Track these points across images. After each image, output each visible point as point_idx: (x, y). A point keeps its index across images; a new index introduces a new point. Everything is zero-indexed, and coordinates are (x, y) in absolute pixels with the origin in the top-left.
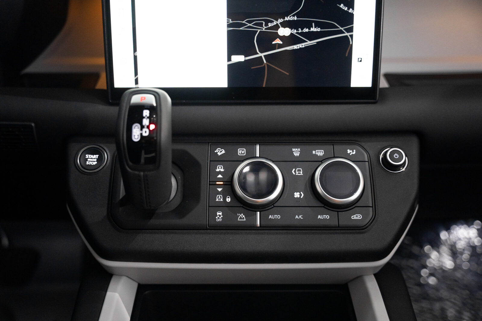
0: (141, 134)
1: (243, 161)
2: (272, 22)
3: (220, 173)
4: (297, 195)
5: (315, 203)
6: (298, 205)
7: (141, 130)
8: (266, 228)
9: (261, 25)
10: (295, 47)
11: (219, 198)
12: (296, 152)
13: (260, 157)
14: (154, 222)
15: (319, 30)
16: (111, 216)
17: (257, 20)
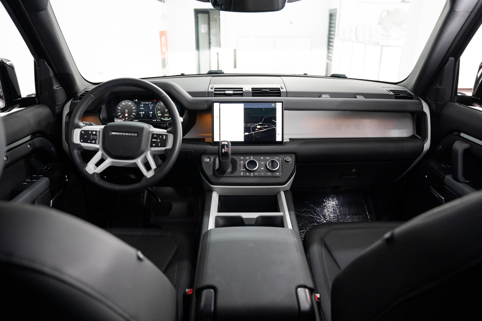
1: (248, 160)
2: (255, 124)
3: (242, 163)
4: (262, 168)
5: (266, 170)
6: (262, 171)
7: (224, 150)
8: (254, 177)
9: (252, 125)
10: (261, 131)
11: (242, 169)
12: (262, 158)
13: (252, 159)
14: (225, 175)
15: (267, 126)
16: (214, 174)
17: (251, 124)
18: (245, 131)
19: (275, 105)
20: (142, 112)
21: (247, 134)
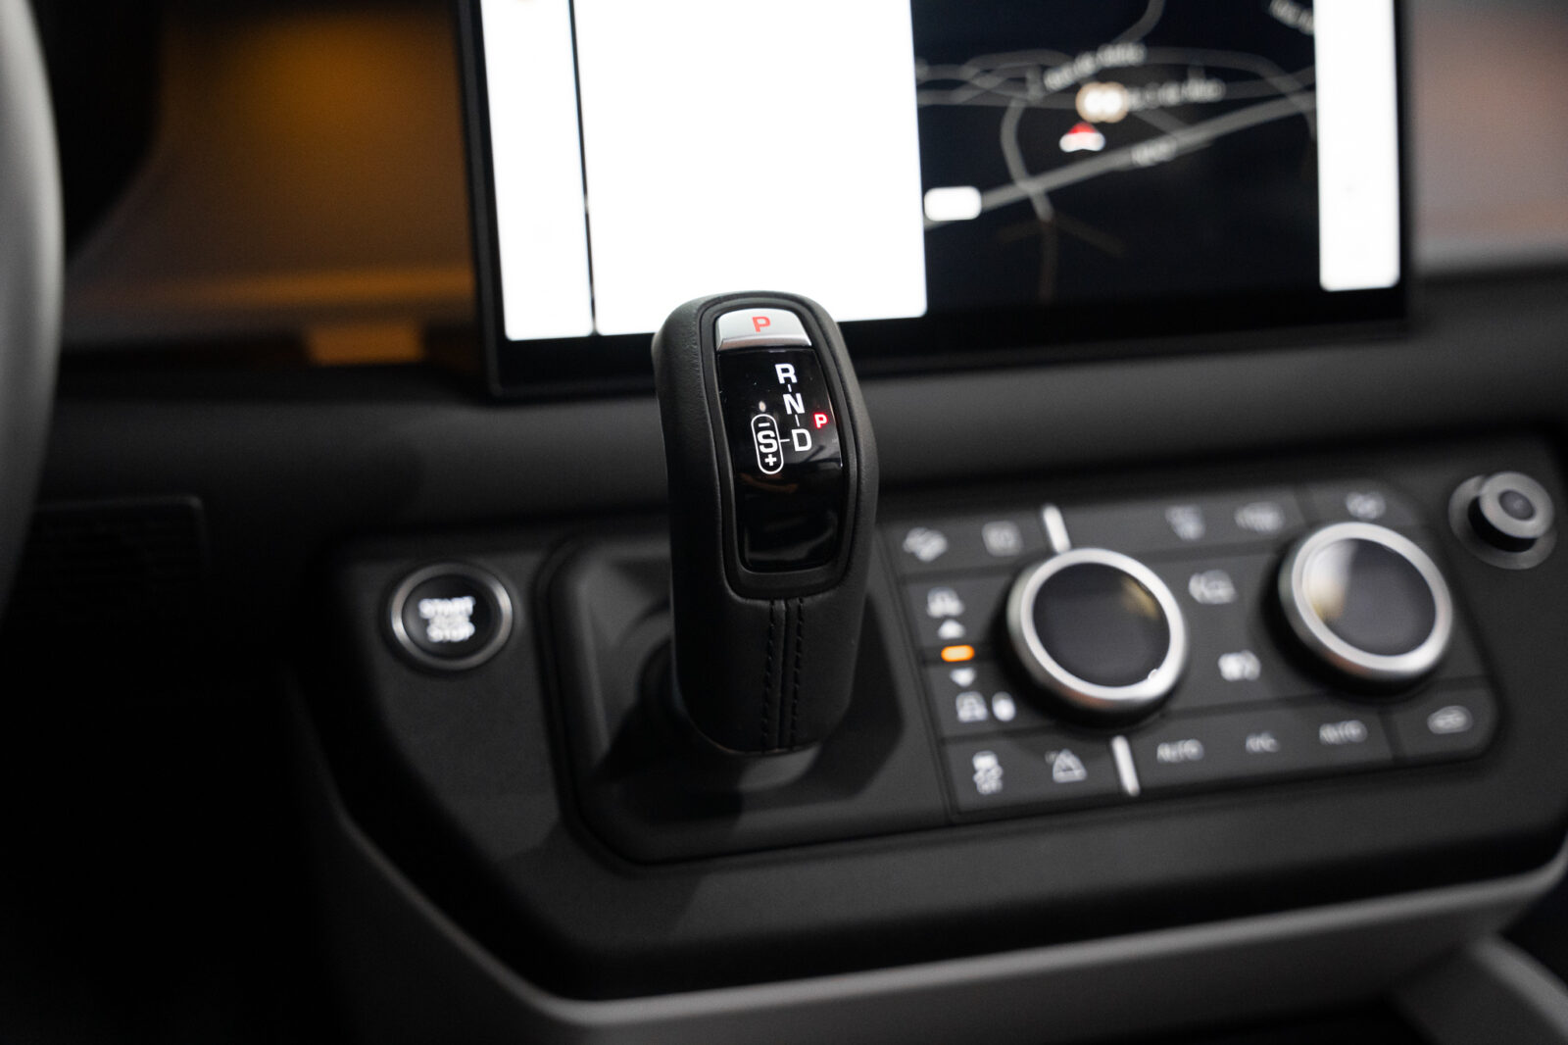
0: (788, 448)
2: (1057, 69)
3: (946, 615)
4: (1232, 665)
5: (1308, 685)
6: (1239, 702)
7: (785, 433)
8: (1157, 793)
9: (1023, 81)
10: (1142, 157)
11: (970, 709)
12: (1188, 525)
15: (1215, 92)
17: (1008, 63)
18: (935, 175)
21: (961, 203)
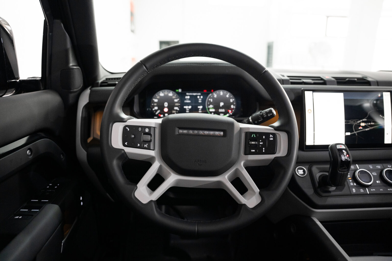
0: (345, 158)
1: (356, 171)
2: (358, 121)
4: (378, 182)
6: (379, 186)
7: (345, 157)
8: (371, 194)
9: (355, 122)
10: (366, 130)
11: (352, 184)
12: (371, 167)
13: (359, 169)
15: (374, 124)
17: (354, 120)
18: (346, 131)
19: (382, 96)
20: (188, 106)
21: (348, 134)
